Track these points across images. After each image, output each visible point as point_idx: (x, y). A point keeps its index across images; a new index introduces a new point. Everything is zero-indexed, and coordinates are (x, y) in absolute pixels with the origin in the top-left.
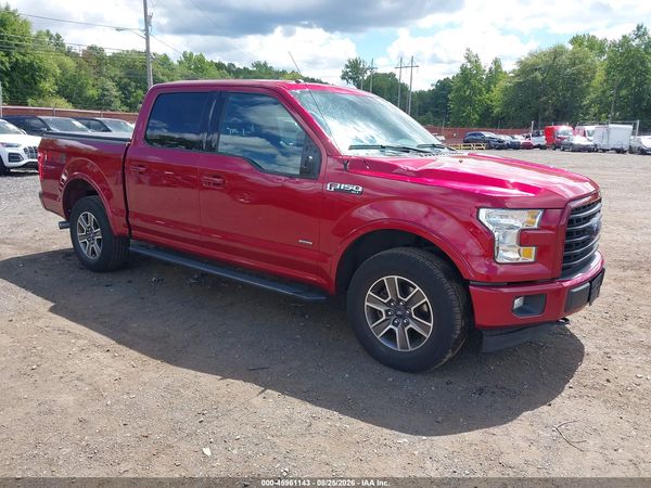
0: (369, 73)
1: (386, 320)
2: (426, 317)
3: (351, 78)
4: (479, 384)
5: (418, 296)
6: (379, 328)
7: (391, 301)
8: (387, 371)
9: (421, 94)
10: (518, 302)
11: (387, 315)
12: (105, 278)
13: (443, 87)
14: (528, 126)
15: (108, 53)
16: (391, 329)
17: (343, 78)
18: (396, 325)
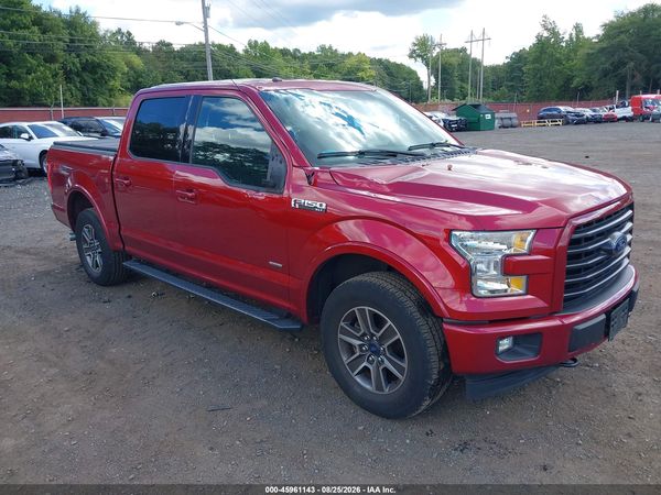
0: (438, 50)
1: (360, 356)
2: (400, 356)
3: (419, 56)
4: (465, 437)
5: (390, 332)
6: (353, 365)
7: (364, 335)
8: (362, 415)
9: (494, 69)
10: (505, 344)
11: (361, 350)
12: (108, 292)
13: (519, 58)
14: (612, 96)
15: (177, 47)
16: (365, 367)
17: (411, 56)
18: (371, 363)
